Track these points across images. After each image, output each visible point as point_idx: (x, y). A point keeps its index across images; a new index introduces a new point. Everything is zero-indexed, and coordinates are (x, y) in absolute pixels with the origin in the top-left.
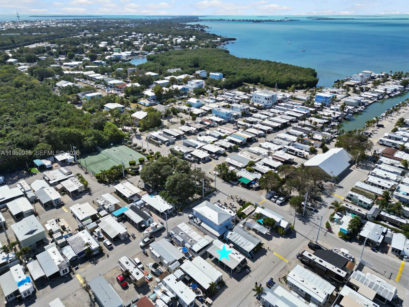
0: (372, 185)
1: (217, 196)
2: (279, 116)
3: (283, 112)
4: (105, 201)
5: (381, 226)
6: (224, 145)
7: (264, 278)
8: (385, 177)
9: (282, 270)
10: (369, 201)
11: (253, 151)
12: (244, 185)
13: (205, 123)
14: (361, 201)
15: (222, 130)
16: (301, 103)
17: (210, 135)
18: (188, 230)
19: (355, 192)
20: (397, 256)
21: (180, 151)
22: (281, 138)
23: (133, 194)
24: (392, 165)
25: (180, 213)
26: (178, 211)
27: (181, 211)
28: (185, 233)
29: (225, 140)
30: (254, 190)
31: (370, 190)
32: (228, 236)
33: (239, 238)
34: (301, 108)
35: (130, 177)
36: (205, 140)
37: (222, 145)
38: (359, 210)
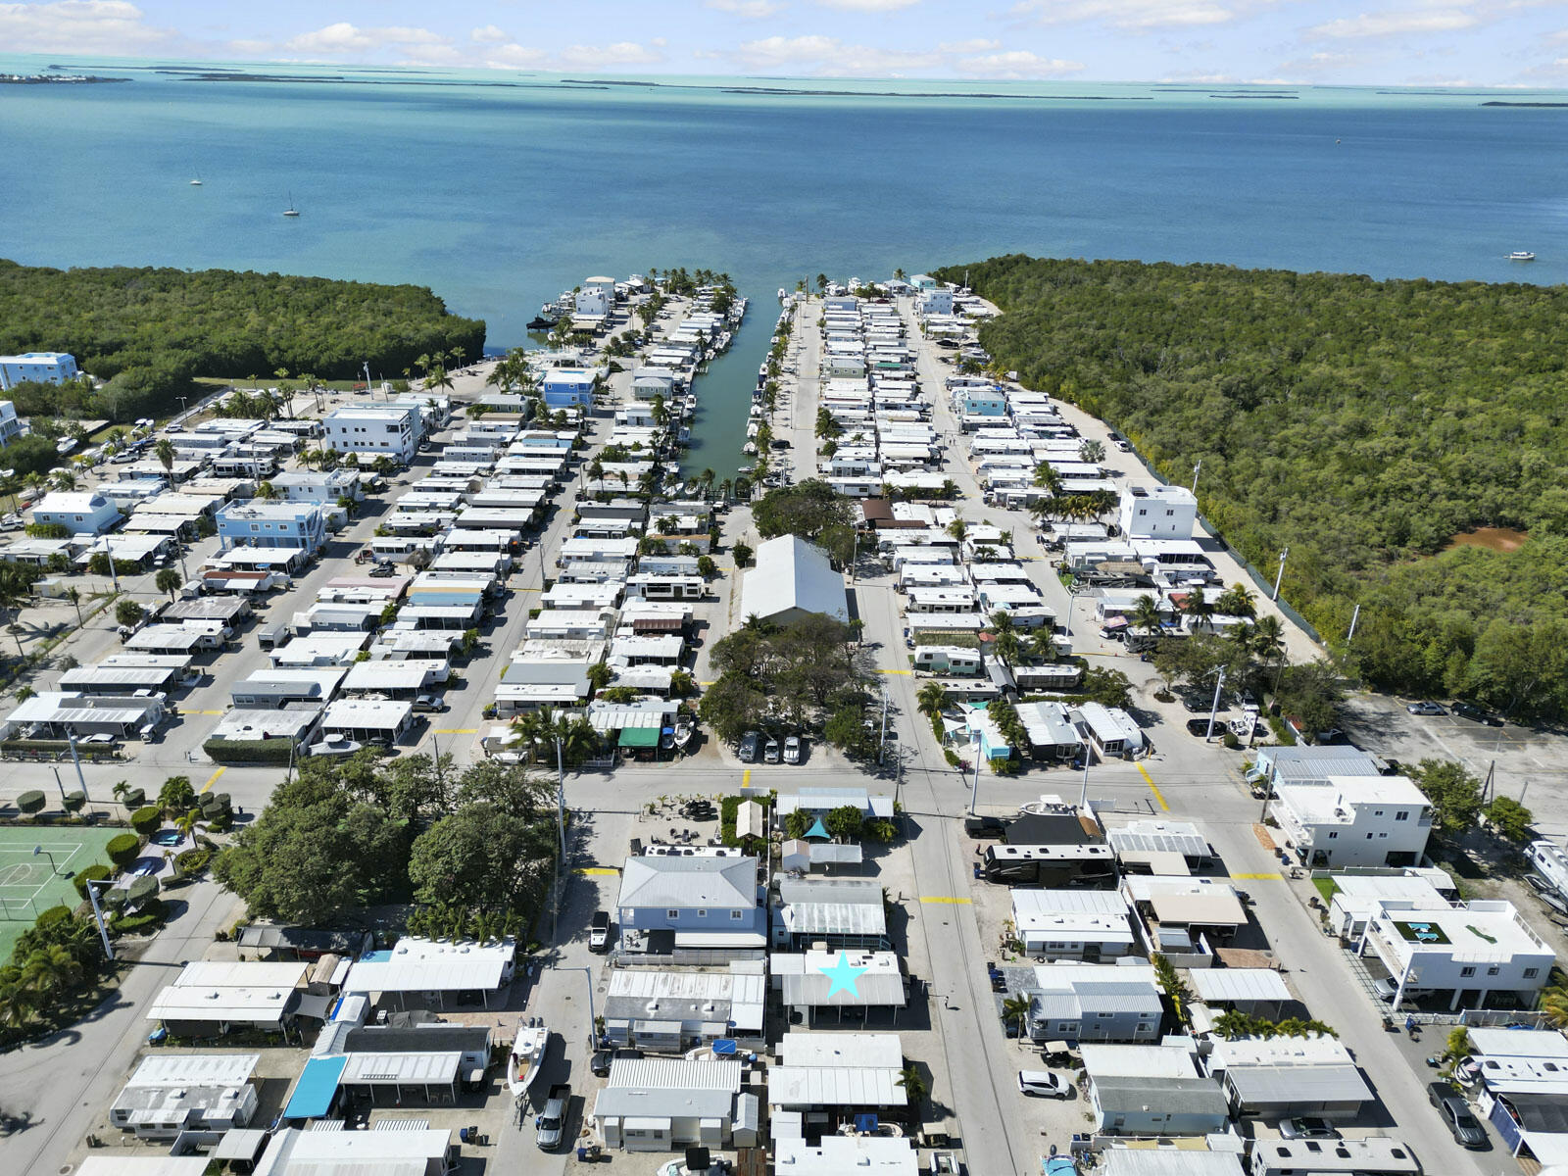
0: (931, 612)
1: (595, 830)
2: (493, 484)
3: (488, 465)
4: (183, 1095)
5: (1048, 704)
6: (422, 648)
7: (969, 977)
8: (937, 579)
9: (980, 930)
10: (971, 655)
11: (550, 632)
12: (642, 754)
13: (227, 586)
14: (956, 662)
15: (348, 593)
16: (512, 420)
17: (316, 627)
18: (660, 987)
19: (929, 643)
20: (1120, 757)
21: (266, 736)
22: (580, 558)
23: (286, 994)
24: (916, 543)
25: (540, 954)
26: (530, 952)
27: (541, 947)
28: (661, 1000)
29: (397, 625)
30: (683, 755)
31: (948, 625)
32: (791, 927)
33: (821, 912)
34: (528, 437)
35: (148, 946)
36: (322, 654)
37: (413, 648)
38: (978, 685)
